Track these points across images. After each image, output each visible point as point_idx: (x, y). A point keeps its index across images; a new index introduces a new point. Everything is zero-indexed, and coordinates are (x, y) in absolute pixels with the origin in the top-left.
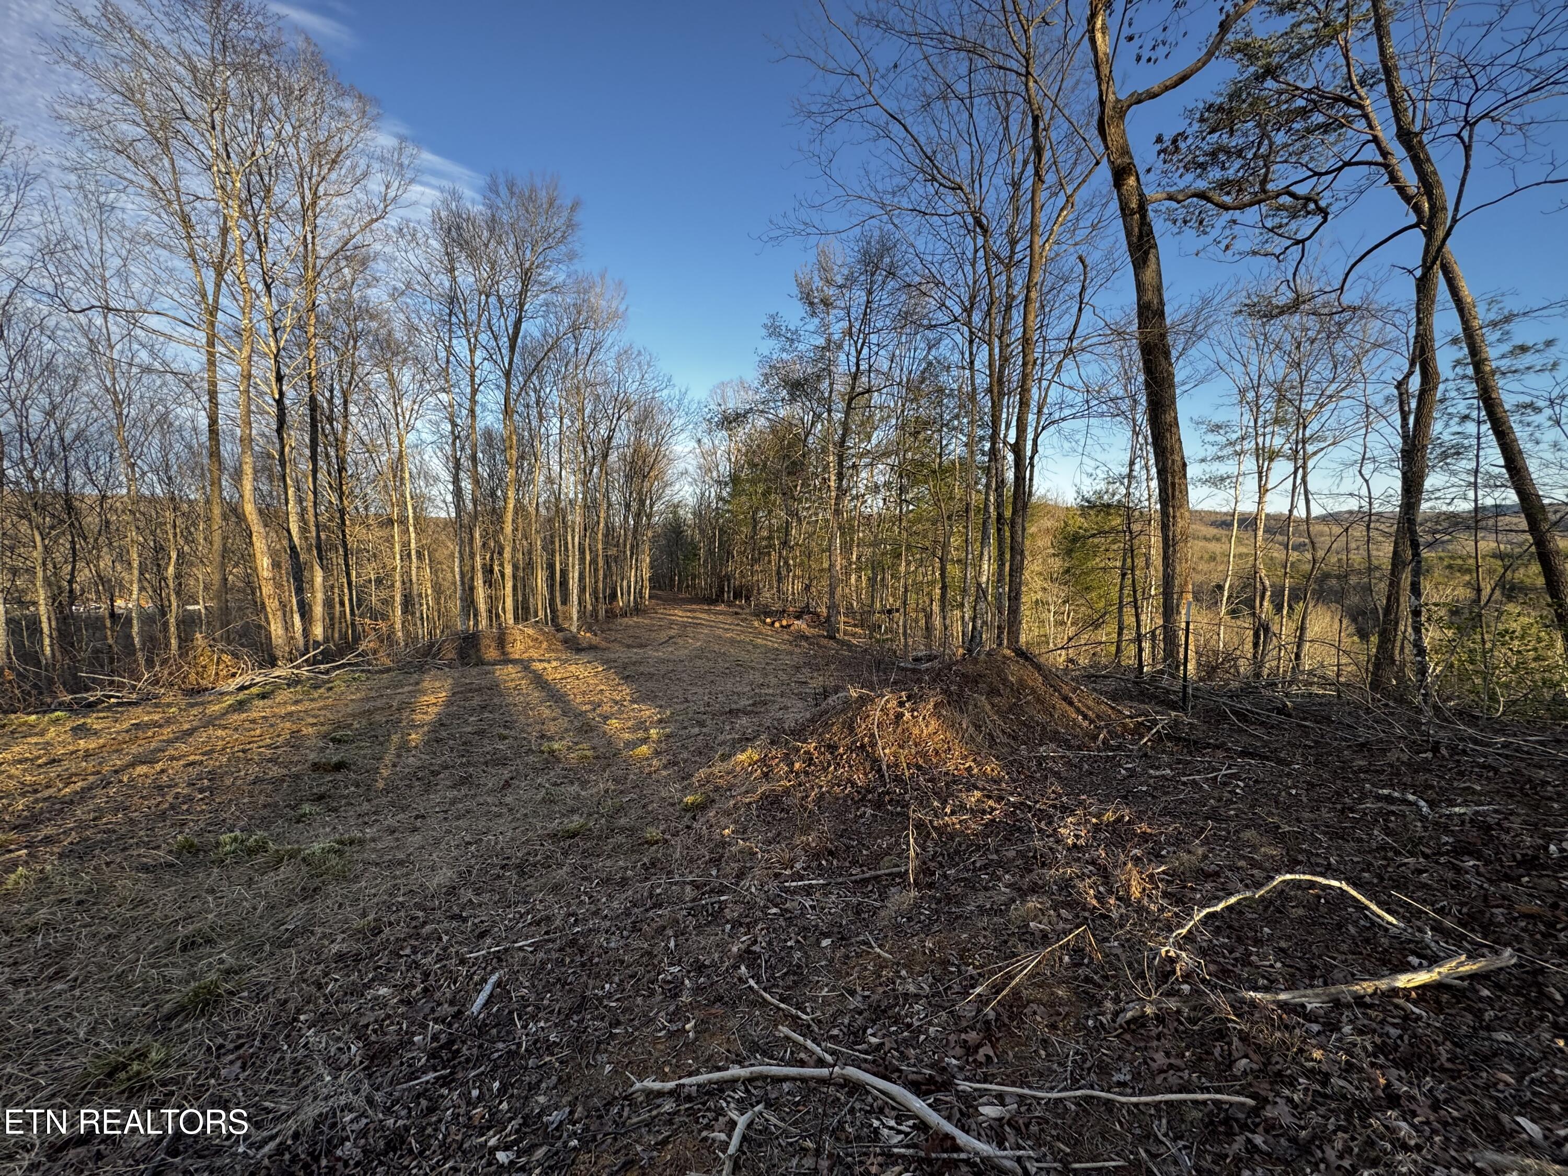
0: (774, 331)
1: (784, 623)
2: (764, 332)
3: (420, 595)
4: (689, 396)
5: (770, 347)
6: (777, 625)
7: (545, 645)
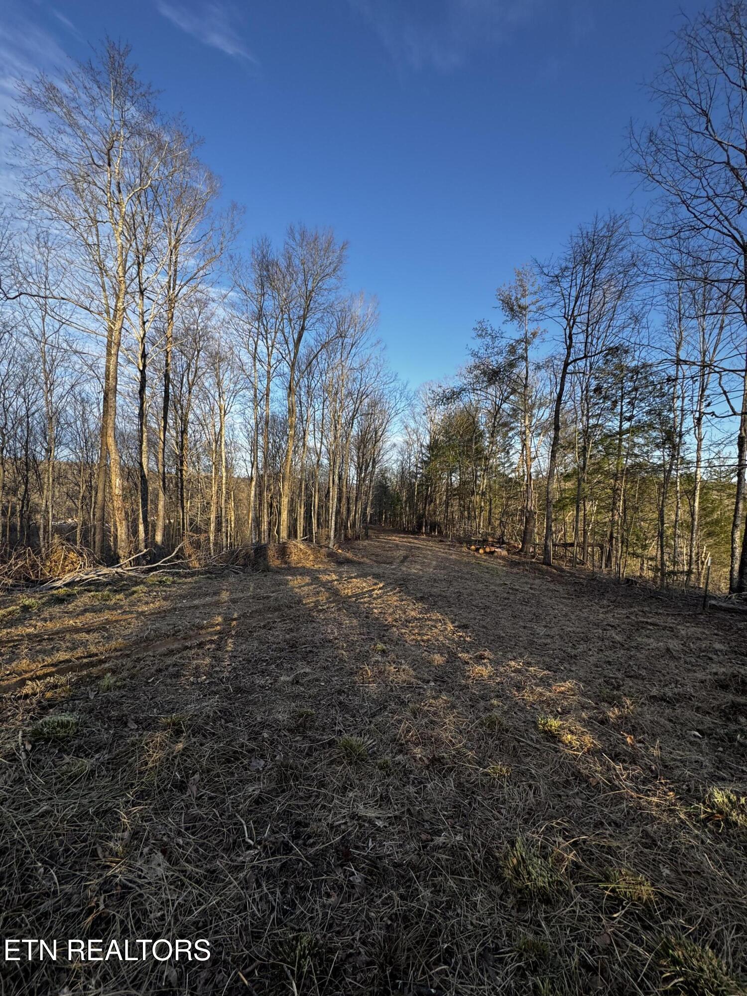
0: (482, 332)
1: (488, 550)
2: (474, 334)
3: (227, 520)
4: (408, 387)
5: (477, 344)
6: (481, 551)
7: (311, 557)
